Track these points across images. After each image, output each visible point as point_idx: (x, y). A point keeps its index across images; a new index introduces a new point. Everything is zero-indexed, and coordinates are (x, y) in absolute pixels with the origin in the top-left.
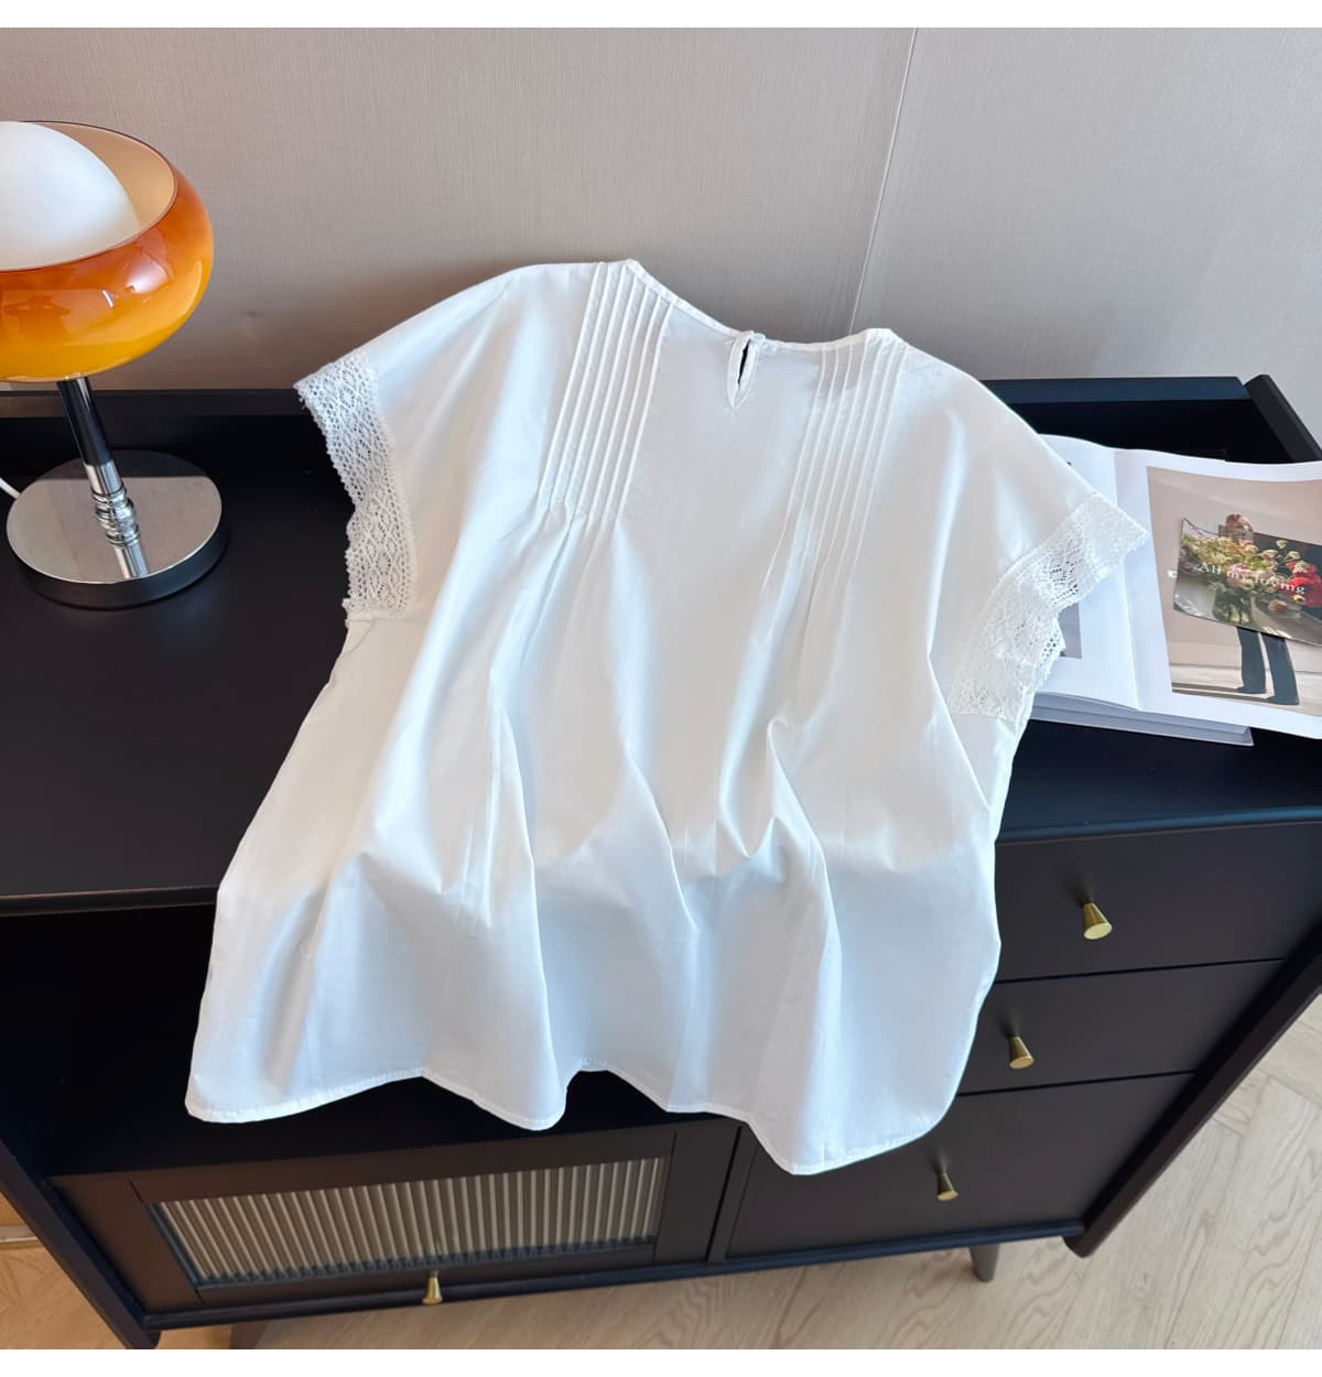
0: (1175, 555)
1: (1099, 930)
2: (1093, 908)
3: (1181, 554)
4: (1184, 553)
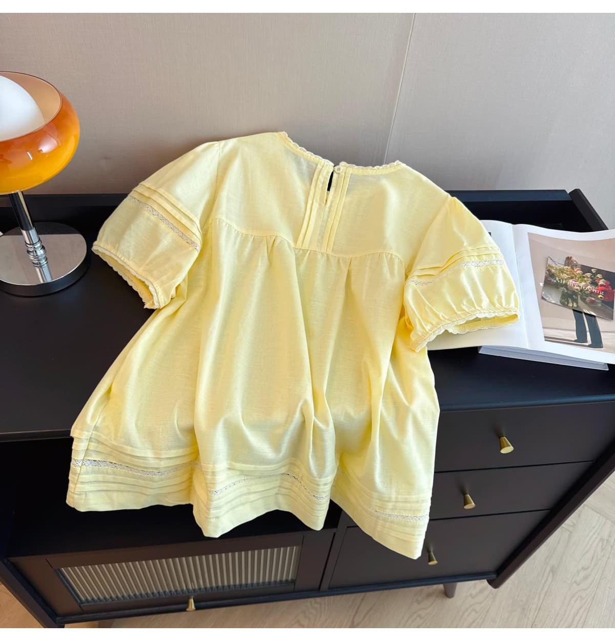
0: (543, 275)
1: (507, 450)
2: (505, 439)
3: (546, 273)
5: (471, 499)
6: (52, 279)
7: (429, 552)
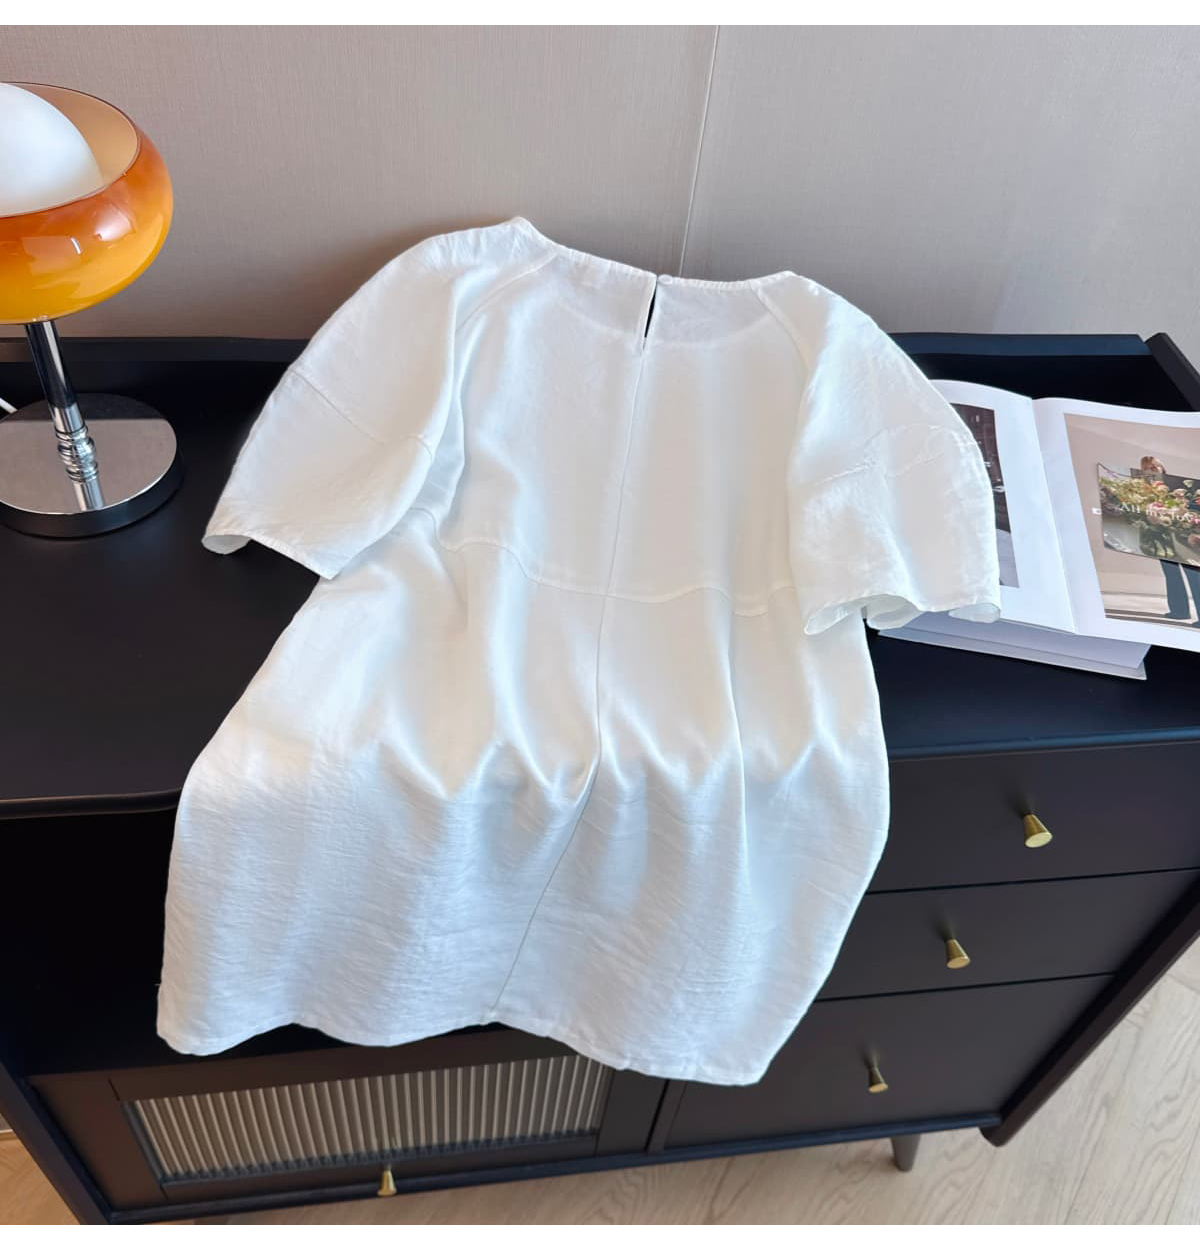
0: (1096, 496)
1: (1040, 839)
2: (1034, 819)
3: (1102, 496)
4: (1105, 495)
5: (960, 948)
6: (104, 504)
7: (869, 1066)
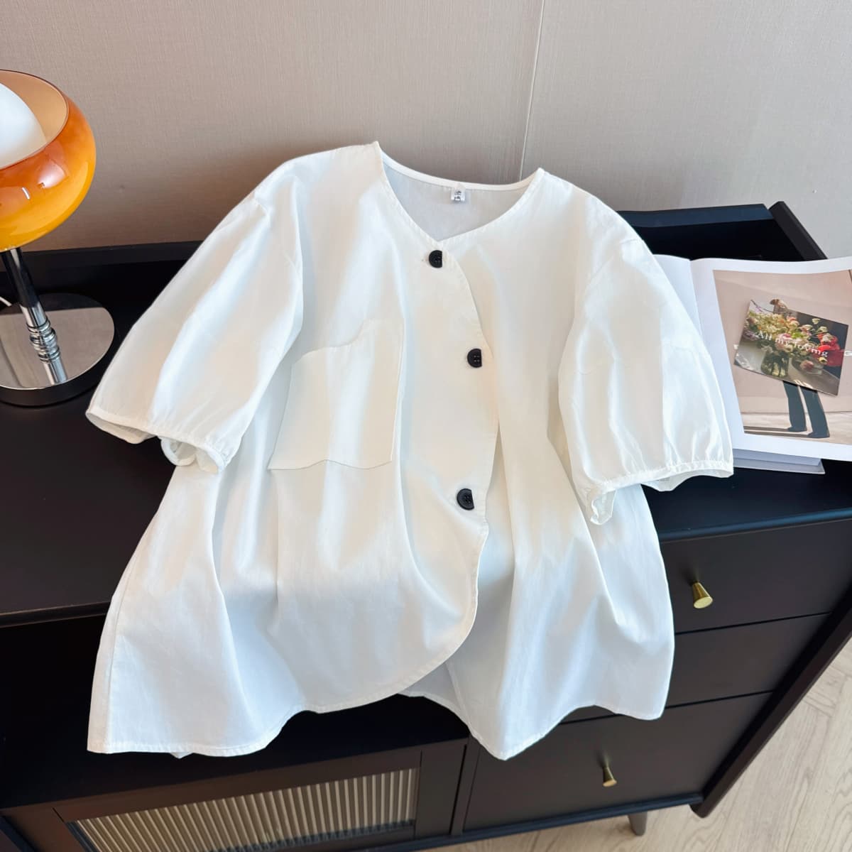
1: (704, 602)
2: (699, 587)
7: (603, 767)
